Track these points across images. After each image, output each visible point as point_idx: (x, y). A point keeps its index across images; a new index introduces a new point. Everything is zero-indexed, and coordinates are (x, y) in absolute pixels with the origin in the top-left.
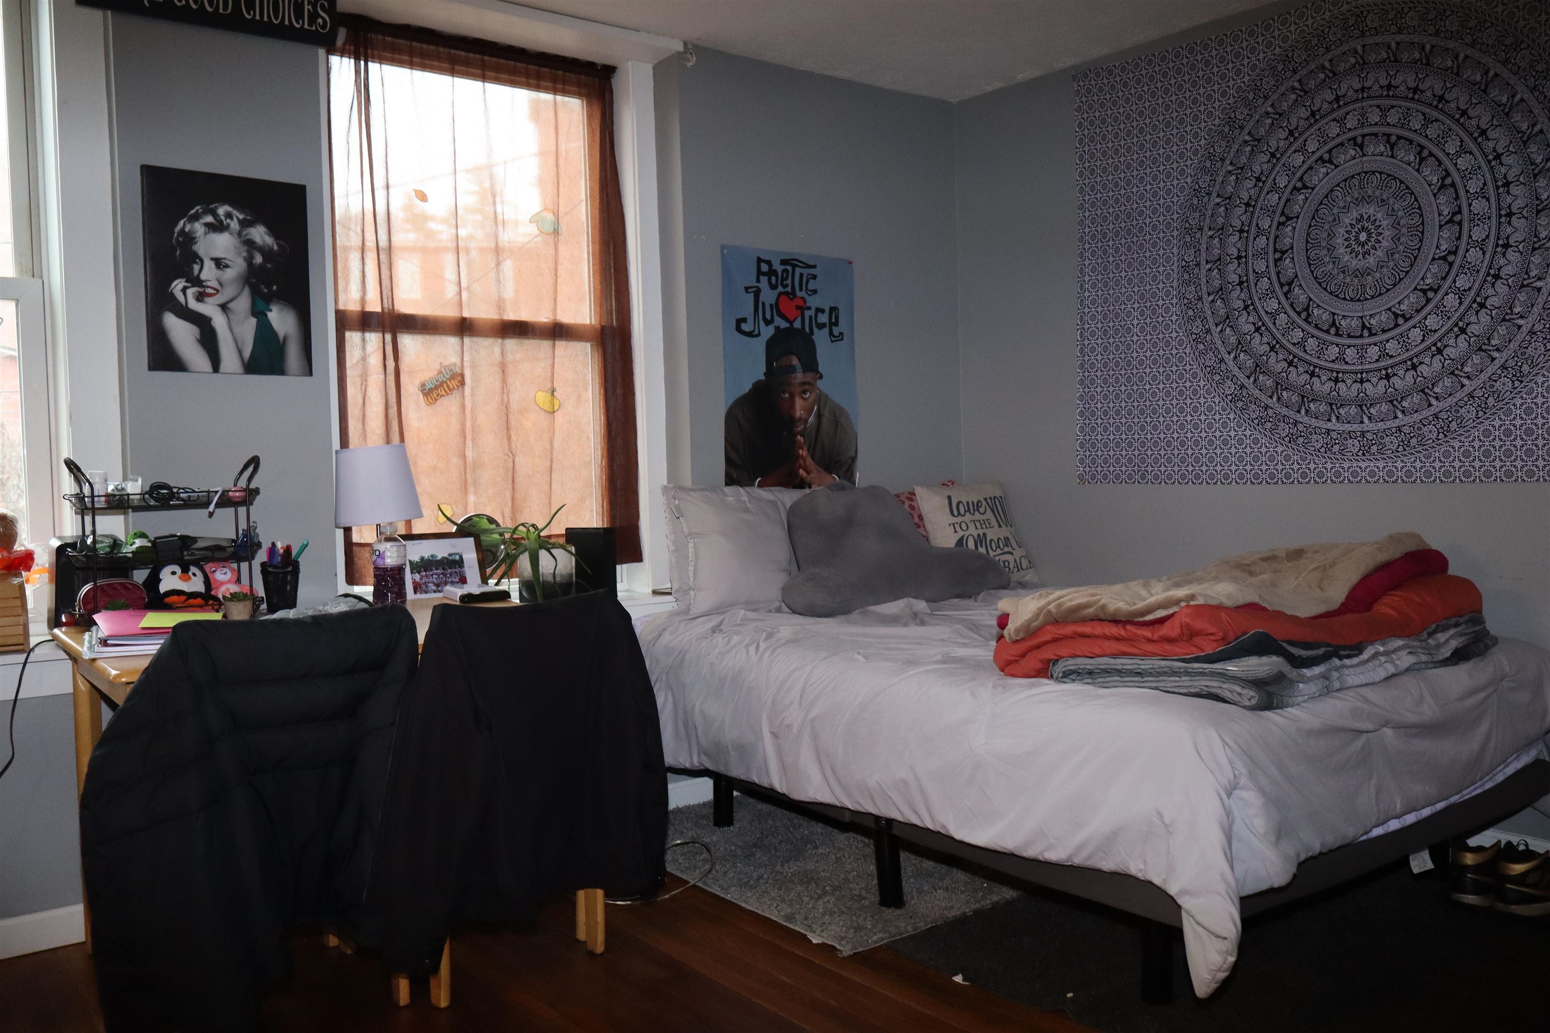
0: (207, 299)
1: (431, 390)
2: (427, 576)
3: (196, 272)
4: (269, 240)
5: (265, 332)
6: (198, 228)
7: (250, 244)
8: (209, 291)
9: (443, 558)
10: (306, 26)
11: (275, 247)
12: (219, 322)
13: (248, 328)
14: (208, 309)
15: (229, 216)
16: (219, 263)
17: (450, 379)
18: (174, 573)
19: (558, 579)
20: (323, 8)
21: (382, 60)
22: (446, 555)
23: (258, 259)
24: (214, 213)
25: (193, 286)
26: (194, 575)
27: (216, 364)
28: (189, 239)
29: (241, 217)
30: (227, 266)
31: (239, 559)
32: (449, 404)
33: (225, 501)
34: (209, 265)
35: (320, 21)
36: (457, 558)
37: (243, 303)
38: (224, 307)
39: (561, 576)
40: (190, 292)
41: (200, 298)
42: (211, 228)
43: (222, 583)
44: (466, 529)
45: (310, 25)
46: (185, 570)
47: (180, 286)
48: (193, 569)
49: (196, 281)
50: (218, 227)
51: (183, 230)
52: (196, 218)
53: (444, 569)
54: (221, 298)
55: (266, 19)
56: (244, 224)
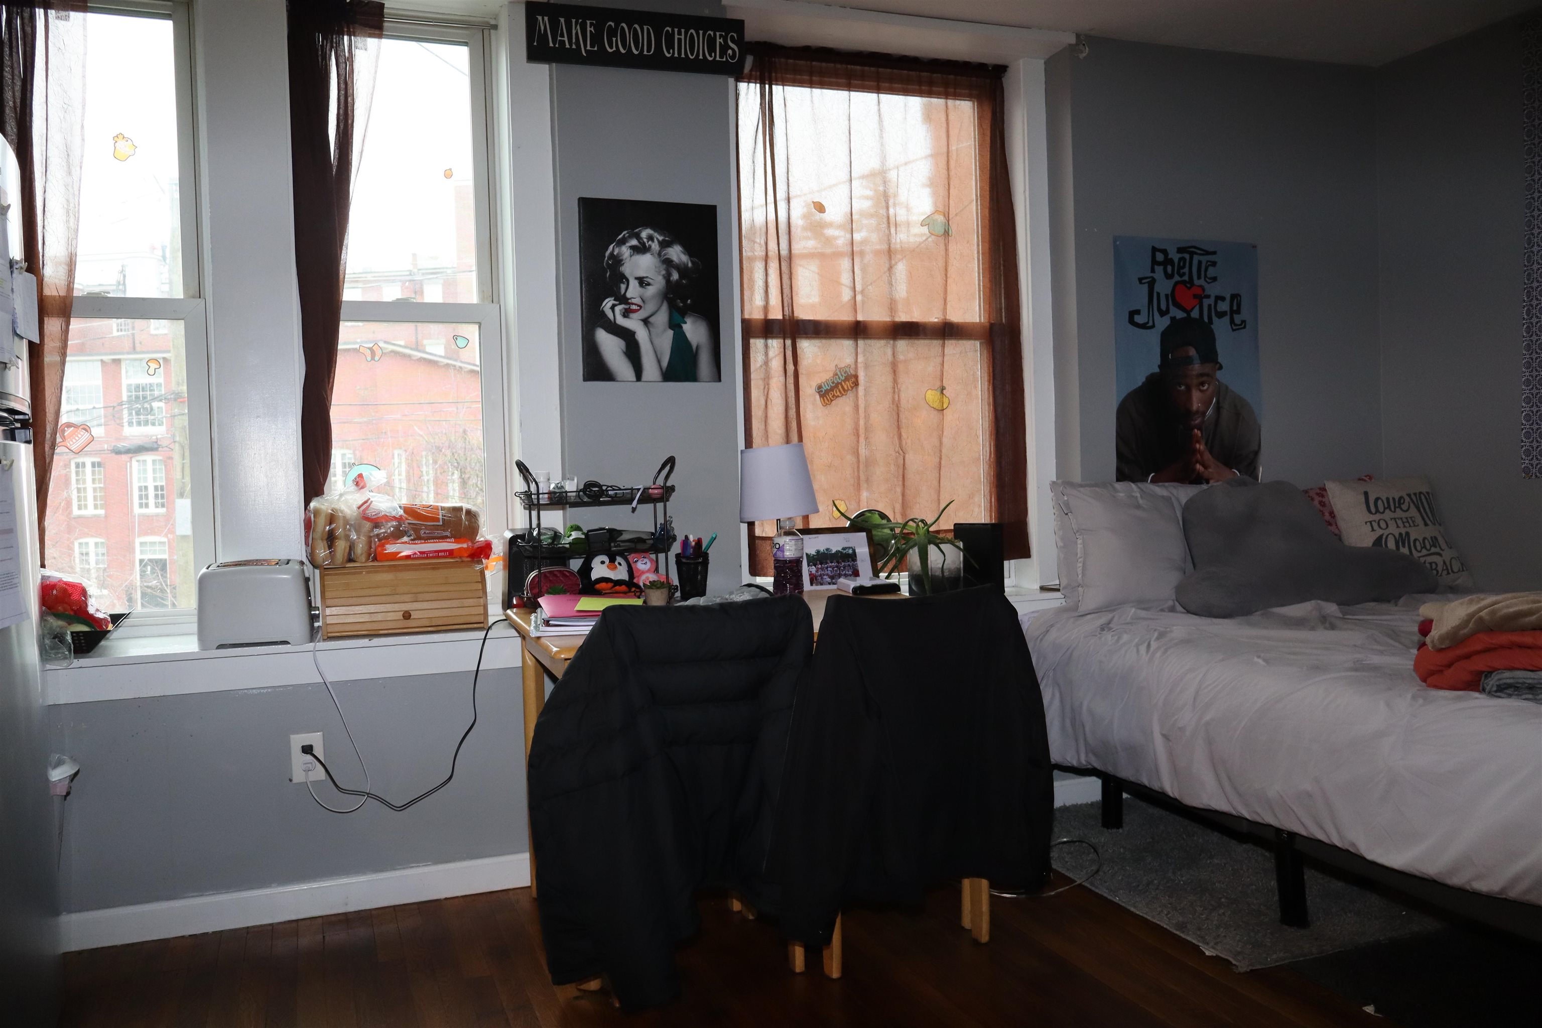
0: (632, 315)
1: (827, 391)
2: (822, 569)
3: (623, 291)
4: (685, 258)
5: (681, 344)
6: (625, 251)
7: (668, 262)
8: (634, 307)
9: (838, 552)
10: (718, 58)
11: (690, 265)
12: (642, 334)
13: (666, 340)
14: (632, 324)
15: (651, 238)
16: (642, 282)
17: (845, 381)
18: (603, 562)
19: (946, 574)
20: (733, 41)
21: (784, 82)
22: (840, 549)
23: (675, 276)
24: (638, 236)
25: (620, 304)
26: (620, 564)
27: (639, 377)
28: (617, 261)
29: (661, 238)
30: (649, 284)
31: (657, 551)
32: (844, 404)
33: (646, 498)
34: (633, 284)
35: (730, 52)
36: (851, 551)
37: (662, 318)
38: (646, 321)
39: (950, 570)
40: (618, 309)
41: (626, 314)
42: (636, 250)
43: (643, 572)
44: (859, 524)
45: (721, 57)
46: (612, 560)
47: (610, 305)
48: (619, 559)
49: (623, 299)
50: (642, 249)
51: (612, 254)
52: (623, 242)
53: (838, 562)
54: (642, 314)
55: (683, 56)
56: (664, 245)
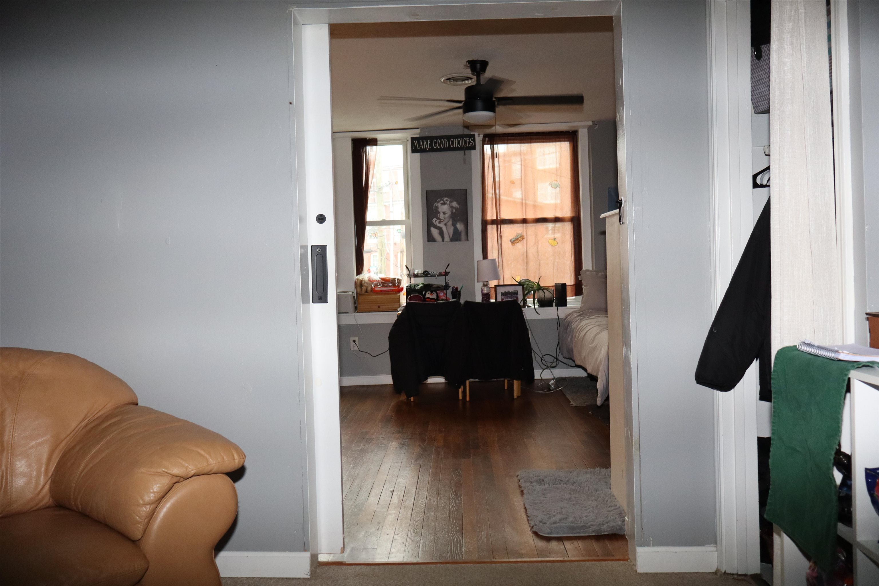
0: (442, 223)
1: (514, 241)
2: (506, 297)
3: (438, 216)
4: (457, 205)
5: (456, 231)
6: (439, 204)
7: (452, 207)
8: (442, 220)
9: (512, 292)
10: (467, 146)
11: (459, 207)
12: (444, 228)
13: (451, 230)
14: (441, 225)
15: (447, 200)
16: (444, 213)
17: (520, 238)
18: (429, 293)
20: (472, 140)
21: (497, 144)
22: (512, 291)
23: (454, 211)
24: (443, 200)
25: (438, 220)
26: (434, 294)
27: (443, 240)
28: (437, 208)
29: (450, 200)
30: (446, 214)
31: (444, 289)
32: (519, 245)
33: (440, 275)
34: (442, 214)
35: (471, 143)
36: (516, 292)
37: (450, 223)
38: (445, 225)
39: (547, 298)
40: (437, 221)
41: (439, 223)
42: (442, 204)
43: (441, 296)
44: (520, 284)
45: (468, 145)
46: (432, 293)
47: (435, 220)
48: (434, 292)
49: (439, 218)
50: (444, 204)
51: (435, 206)
52: (439, 202)
53: (511, 295)
54: (444, 222)
55: (457, 146)
56: (451, 202)
